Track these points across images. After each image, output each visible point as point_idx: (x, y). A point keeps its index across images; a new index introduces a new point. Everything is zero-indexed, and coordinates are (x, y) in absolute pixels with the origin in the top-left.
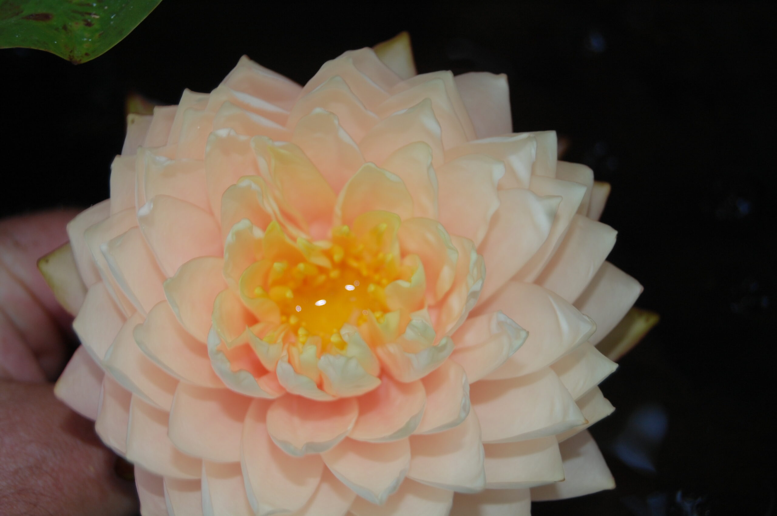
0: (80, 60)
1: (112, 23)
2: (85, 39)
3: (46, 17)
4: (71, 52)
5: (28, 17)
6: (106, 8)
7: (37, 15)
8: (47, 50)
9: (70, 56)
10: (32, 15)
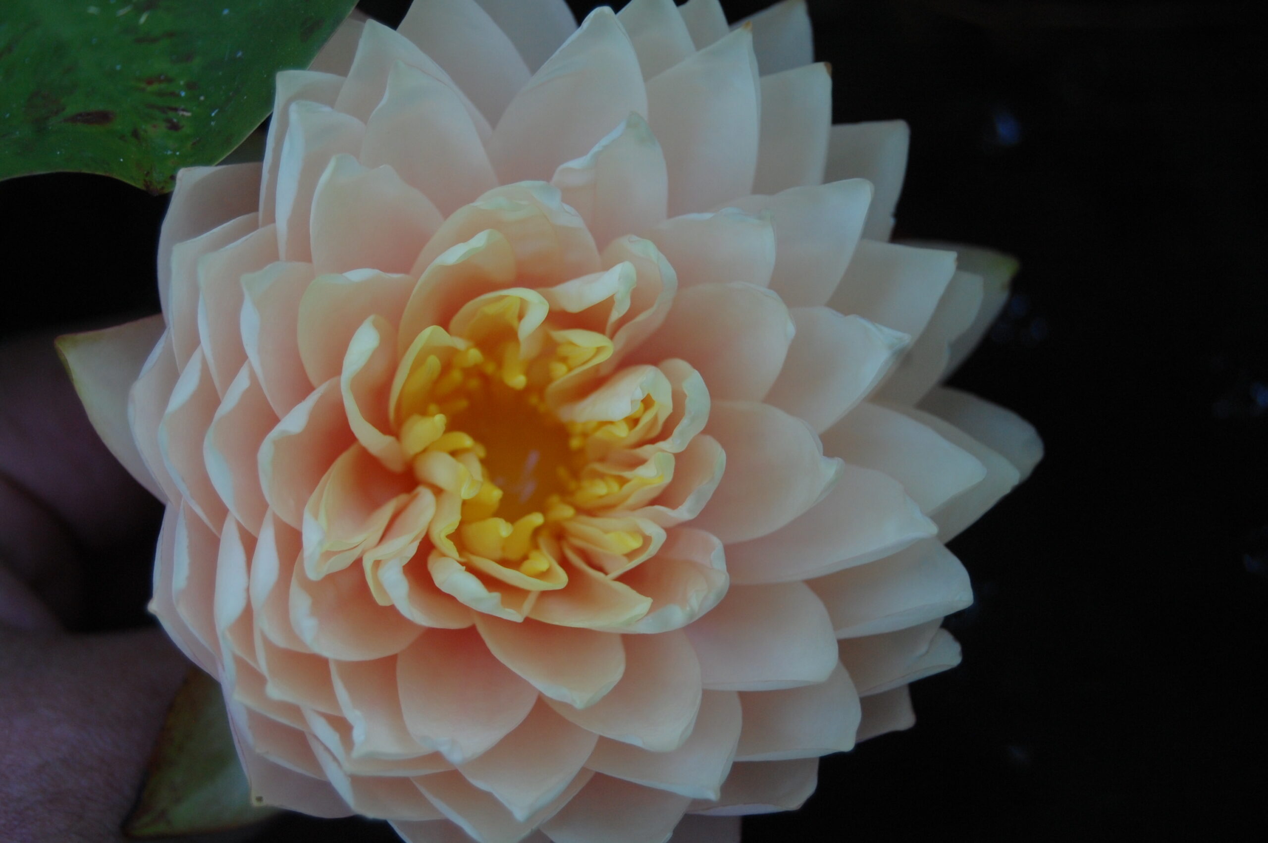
0: (163, 188)
1: (213, 123)
2: (169, 153)
3: (103, 117)
4: (148, 174)
5: (74, 119)
6: (202, 98)
7: (88, 114)
8: (107, 174)
9: (145, 181)
10: (80, 115)
